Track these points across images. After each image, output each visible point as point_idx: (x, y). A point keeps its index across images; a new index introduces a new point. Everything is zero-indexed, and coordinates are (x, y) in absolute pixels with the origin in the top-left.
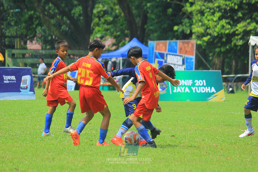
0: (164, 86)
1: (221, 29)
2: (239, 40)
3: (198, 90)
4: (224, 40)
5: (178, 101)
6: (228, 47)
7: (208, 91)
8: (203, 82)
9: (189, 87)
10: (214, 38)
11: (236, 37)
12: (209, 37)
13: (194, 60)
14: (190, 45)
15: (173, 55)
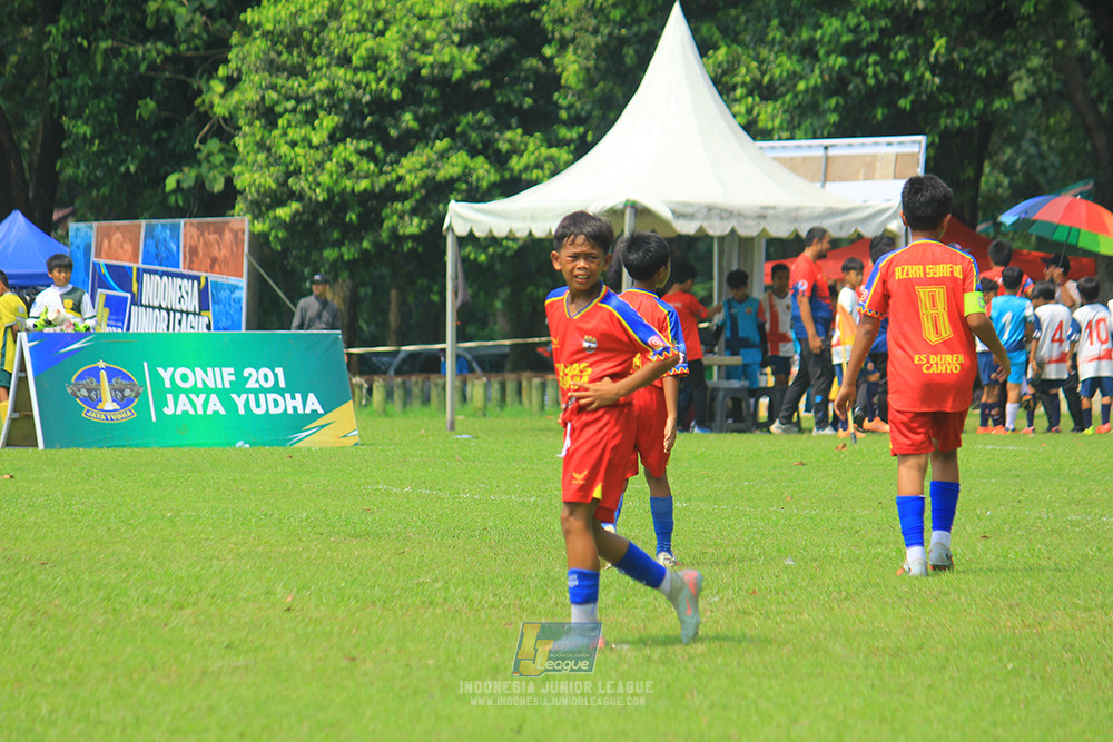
0: (127, 392)
1: (340, 176)
2: (407, 218)
3: (258, 406)
4: (352, 217)
5: (180, 446)
6: (366, 244)
7: (295, 408)
8: (276, 375)
9: (223, 395)
10: (315, 209)
11: (398, 206)
12: (295, 206)
13: (243, 294)
14: (228, 236)
15: (162, 274)
